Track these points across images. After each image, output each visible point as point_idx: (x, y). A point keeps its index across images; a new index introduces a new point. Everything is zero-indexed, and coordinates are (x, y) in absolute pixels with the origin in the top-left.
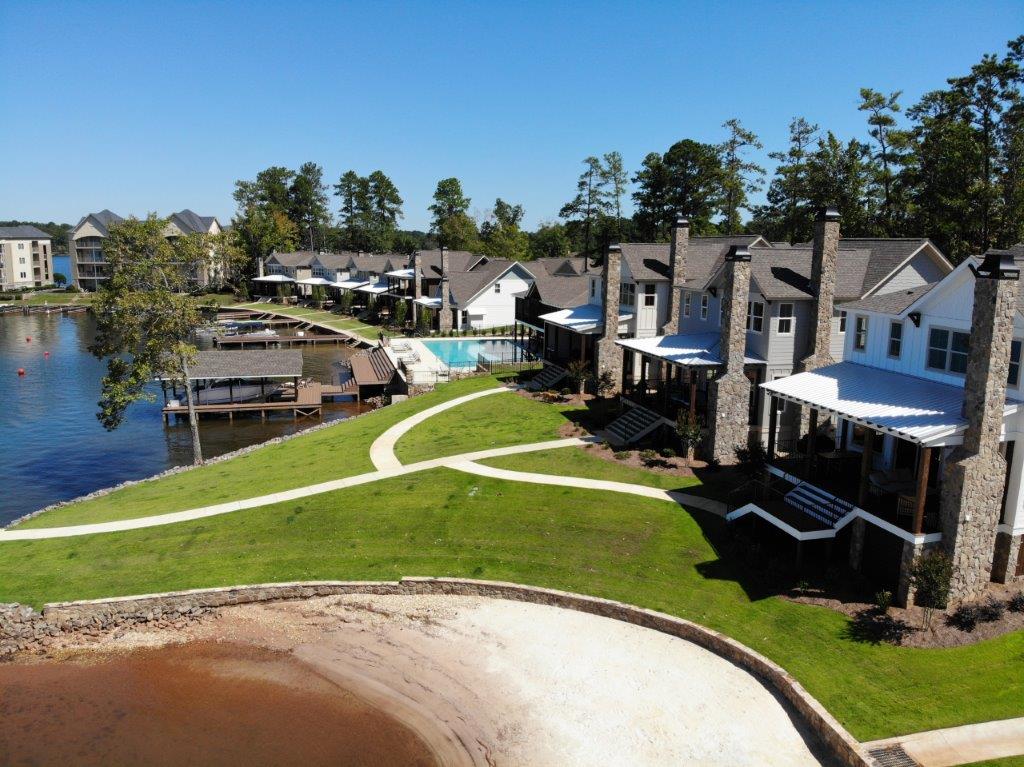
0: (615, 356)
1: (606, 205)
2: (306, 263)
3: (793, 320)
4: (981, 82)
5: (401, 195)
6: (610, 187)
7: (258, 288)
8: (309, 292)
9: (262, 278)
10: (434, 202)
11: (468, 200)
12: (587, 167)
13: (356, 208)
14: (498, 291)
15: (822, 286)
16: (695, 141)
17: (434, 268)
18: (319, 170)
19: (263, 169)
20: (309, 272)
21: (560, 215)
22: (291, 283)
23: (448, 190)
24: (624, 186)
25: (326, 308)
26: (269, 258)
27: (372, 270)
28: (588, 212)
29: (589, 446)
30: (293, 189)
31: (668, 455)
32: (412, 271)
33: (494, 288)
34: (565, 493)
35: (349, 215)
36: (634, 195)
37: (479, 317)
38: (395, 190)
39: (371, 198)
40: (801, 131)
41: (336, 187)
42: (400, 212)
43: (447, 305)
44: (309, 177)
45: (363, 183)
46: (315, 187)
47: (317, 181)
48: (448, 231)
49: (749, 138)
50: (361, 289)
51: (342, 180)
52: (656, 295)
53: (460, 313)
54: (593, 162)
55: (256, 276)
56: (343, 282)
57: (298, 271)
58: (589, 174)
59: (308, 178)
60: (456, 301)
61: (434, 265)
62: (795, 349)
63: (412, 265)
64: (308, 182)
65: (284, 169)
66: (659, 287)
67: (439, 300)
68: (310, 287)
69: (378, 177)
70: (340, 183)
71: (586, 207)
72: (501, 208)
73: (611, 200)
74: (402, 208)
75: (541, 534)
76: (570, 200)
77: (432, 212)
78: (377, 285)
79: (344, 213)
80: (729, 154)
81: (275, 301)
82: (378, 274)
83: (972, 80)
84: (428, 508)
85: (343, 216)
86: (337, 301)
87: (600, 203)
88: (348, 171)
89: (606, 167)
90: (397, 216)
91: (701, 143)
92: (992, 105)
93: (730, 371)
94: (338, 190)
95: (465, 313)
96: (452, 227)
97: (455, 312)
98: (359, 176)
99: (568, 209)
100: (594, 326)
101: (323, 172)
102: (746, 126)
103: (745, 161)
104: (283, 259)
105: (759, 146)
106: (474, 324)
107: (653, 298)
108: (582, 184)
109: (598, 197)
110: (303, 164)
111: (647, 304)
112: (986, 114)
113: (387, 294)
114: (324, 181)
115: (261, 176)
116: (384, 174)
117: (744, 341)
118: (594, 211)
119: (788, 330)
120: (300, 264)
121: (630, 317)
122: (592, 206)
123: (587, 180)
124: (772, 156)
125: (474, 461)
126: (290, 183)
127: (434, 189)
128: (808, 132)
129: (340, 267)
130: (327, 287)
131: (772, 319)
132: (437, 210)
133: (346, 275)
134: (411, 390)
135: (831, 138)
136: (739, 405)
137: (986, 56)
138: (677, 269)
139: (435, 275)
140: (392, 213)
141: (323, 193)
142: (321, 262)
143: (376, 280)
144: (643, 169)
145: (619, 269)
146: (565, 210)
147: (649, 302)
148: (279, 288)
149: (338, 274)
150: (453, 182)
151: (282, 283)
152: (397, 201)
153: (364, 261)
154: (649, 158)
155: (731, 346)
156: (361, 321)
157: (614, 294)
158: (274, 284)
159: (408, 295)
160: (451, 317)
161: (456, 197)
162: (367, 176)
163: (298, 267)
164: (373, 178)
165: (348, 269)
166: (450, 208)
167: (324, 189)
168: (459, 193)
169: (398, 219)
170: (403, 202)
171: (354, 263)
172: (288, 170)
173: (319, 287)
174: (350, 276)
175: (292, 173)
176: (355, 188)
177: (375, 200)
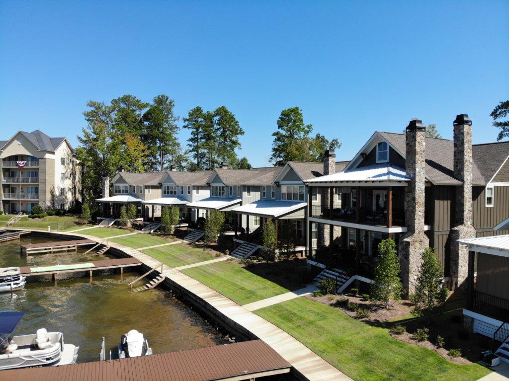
2: (155, 182)
7: (102, 209)
8: (158, 213)
9: (107, 198)
10: (277, 129)
13: (201, 138)
18: (171, 103)
20: (159, 191)
22: (137, 204)
23: (290, 118)
25: (179, 234)
26: (116, 178)
30: (146, 117)
35: (196, 144)
38: (237, 123)
41: (185, 120)
45: (209, 117)
46: (167, 116)
47: (169, 111)
51: (190, 115)
55: (101, 197)
56: (203, 201)
57: (146, 191)
59: (161, 108)
61: (429, 159)
64: (161, 112)
65: (138, 101)
68: (160, 207)
69: (223, 114)
70: (188, 118)
79: (191, 143)
81: (117, 224)
85: (191, 145)
88: (195, 107)
90: (237, 147)
98: (205, 111)
101: (174, 104)
104: (131, 178)
110: (157, 96)
114: (175, 113)
116: (228, 109)
120: (149, 184)
126: (144, 112)
129: (197, 184)
130: (182, 207)
132: (279, 137)
133: (206, 193)
140: (233, 143)
141: (174, 123)
142: (174, 179)
143: (256, 196)
148: (123, 209)
149: (194, 192)
151: (128, 204)
152: (237, 131)
158: (118, 205)
161: (297, 125)
162: (212, 110)
163: (147, 187)
164: (217, 113)
165: (208, 186)
166: (292, 135)
167: (175, 120)
168: (301, 120)
169: (236, 150)
170: (243, 133)
171: (217, 176)
172: (142, 101)
173: (170, 207)
174: (212, 194)
175: (147, 105)
176: (201, 121)
177: (219, 133)
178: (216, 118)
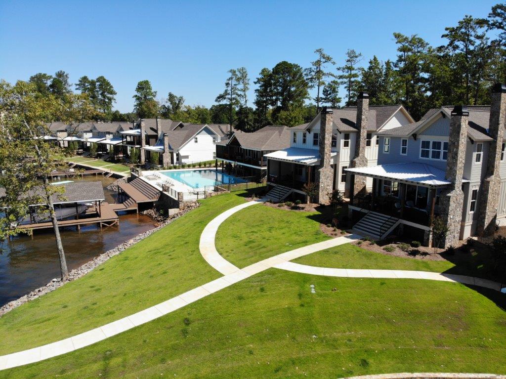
0: (329, 178)
1: (239, 96)
2: (63, 128)
3: (482, 153)
4: (463, 30)
5: (115, 89)
6: (241, 86)
8: (66, 145)
10: (136, 93)
11: (156, 92)
12: (230, 75)
14: (196, 142)
15: (499, 133)
16: (289, 62)
17: (152, 129)
18: (66, 76)
19: (34, 74)
20: (66, 133)
21: (216, 101)
22: (54, 140)
23: (143, 87)
24: (248, 86)
25: (78, 154)
27: (108, 131)
28: (231, 99)
29: (359, 243)
30: (51, 86)
31: (417, 246)
32: (139, 130)
33: (194, 140)
34: (382, 284)
36: (256, 90)
37: (187, 157)
38: (111, 87)
39: (97, 91)
40: (352, 56)
41: (76, 85)
42: (115, 100)
43: (167, 150)
44: (61, 79)
45: (93, 83)
46: (65, 85)
47: (66, 81)
48: (145, 109)
49: (328, 59)
50: (102, 142)
51: (80, 81)
52: (350, 140)
53: (175, 155)
54: (233, 72)
56: (89, 139)
57: (58, 133)
58: (231, 78)
60: (172, 147)
61: (151, 127)
62: (482, 172)
63: (139, 126)
64: (61, 82)
65: (45, 75)
66: (352, 136)
67: (162, 147)
68: (67, 142)
69: (102, 80)
70: (79, 83)
71: (229, 96)
72: (171, 97)
73: (242, 93)
74: (115, 97)
75: (388, 321)
76: (222, 93)
77: (135, 98)
78: (112, 140)
80: (317, 68)
82: (112, 133)
83: (459, 28)
84: (289, 308)
86: (85, 150)
87: (237, 94)
88: (83, 76)
89: (239, 75)
90: (113, 101)
91: (292, 64)
92: (471, 41)
93: (456, 188)
94: (78, 87)
95: (178, 155)
96: (147, 107)
97: (172, 154)
98: (90, 79)
99: (221, 97)
100: (316, 160)
101: (69, 76)
102: (326, 53)
103: (325, 71)
105: (334, 63)
106: (184, 161)
107: (348, 142)
108: (227, 84)
109: (237, 91)
110: (57, 72)
111: (345, 146)
112: (466, 46)
113: (121, 144)
114: (70, 81)
115: (32, 79)
116: (106, 78)
117: (463, 168)
118: (234, 99)
119: (479, 161)
120: (60, 129)
121: (335, 154)
122: (233, 96)
123: (230, 82)
124: (338, 69)
125: (291, 261)
126: (49, 83)
127: (136, 86)
128: (356, 57)
129: (85, 130)
130: (79, 142)
131: (474, 153)
132: (138, 98)
133: (90, 135)
134: (181, 205)
135: (375, 59)
136: (458, 209)
137: (466, 16)
138: (363, 124)
139: (153, 133)
140: (110, 99)
141: (69, 88)
143: (111, 136)
144: (260, 77)
145: (332, 124)
146: (219, 98)
147: (346, 144)
149: (85, 134)
150: (146, 82)
152: (112, 93)
153: (101, 126)
154: (264, 71)
155: (458, 171)
156: (105, 161)
157: (328, 141)
159: (137, 144)
160: (170, 158)
161: (148, 91)
162: (95, 79)
163: (58, 131)
164: (98, 80)
165: (91, 131)
166: (145, 97)
167: (70, 86)
168: (150, 89)
169: (113, 103)
170: (116, 93)
171: (95, 127)
172: (48, 75)
173: (73, 142)
174: (93, 135)
175: (51, 77)
176: (88, 86)
177: (100, 93)
178: (98, 84)
